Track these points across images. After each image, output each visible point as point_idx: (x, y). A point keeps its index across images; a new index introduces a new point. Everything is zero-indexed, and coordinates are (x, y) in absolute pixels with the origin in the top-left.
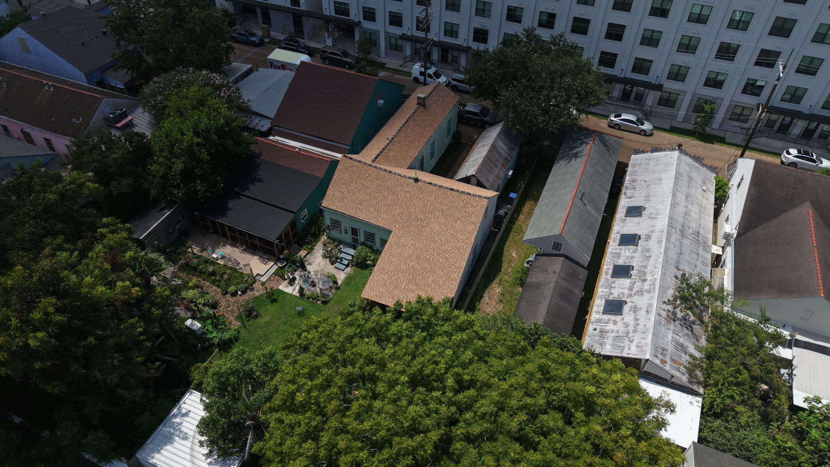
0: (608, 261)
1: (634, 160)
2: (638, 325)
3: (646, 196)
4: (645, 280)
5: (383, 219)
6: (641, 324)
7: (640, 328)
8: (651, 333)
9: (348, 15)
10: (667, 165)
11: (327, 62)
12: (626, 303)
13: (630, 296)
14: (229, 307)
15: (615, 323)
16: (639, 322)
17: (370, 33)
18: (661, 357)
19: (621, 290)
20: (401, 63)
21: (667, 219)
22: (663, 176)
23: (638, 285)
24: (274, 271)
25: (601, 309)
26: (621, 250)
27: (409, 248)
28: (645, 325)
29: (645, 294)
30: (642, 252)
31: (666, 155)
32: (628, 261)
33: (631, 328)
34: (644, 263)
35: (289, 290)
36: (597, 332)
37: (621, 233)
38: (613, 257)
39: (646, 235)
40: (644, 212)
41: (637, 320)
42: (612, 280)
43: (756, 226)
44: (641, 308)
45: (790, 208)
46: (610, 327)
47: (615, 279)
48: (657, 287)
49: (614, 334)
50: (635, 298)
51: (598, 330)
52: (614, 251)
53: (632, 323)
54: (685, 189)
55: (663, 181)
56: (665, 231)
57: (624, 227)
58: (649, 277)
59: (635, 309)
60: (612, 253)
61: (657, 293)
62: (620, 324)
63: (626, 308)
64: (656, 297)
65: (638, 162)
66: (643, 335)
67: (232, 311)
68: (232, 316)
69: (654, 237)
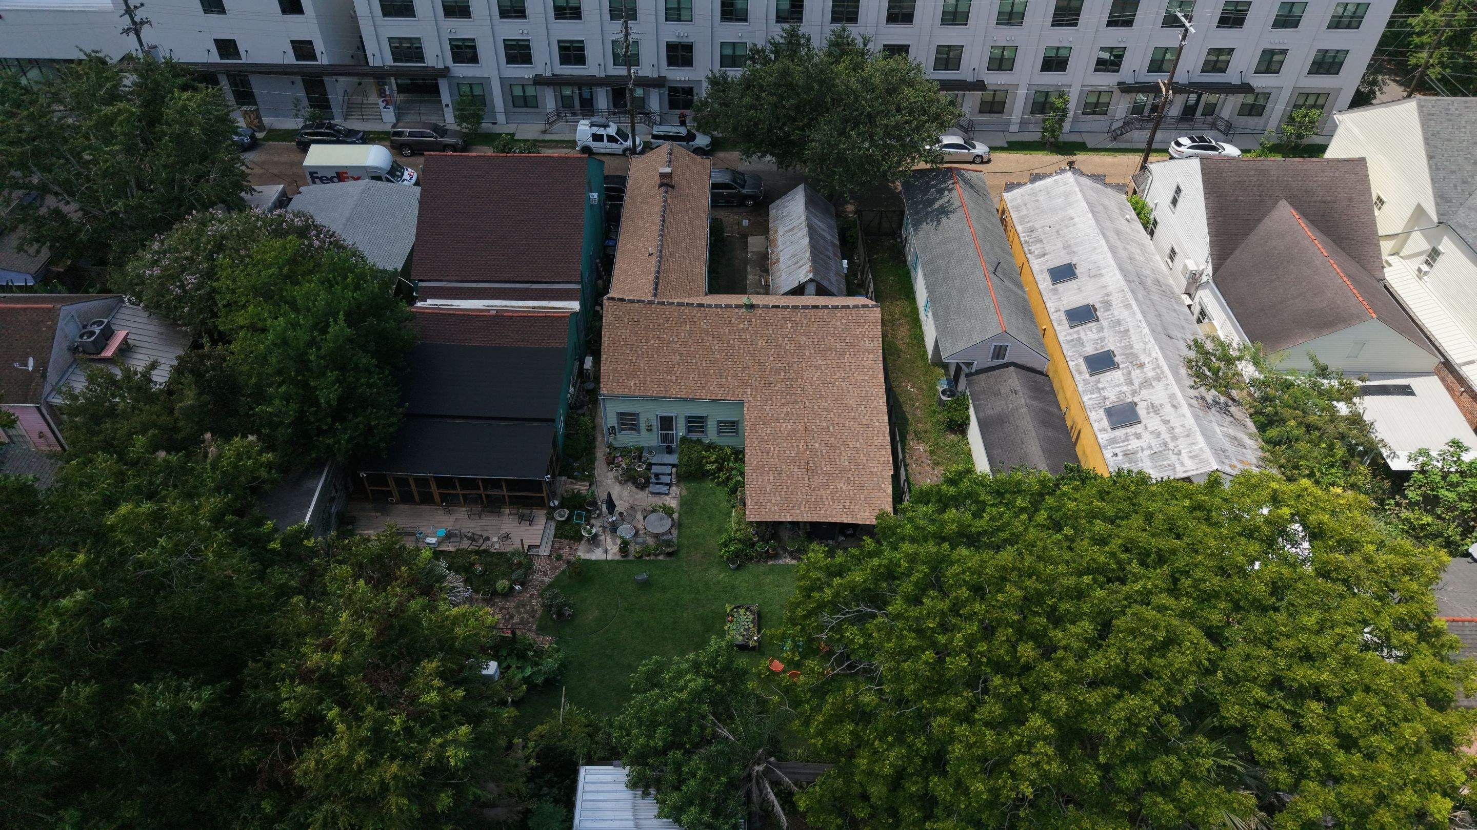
0: (1070, 354)
1: (1012, 201)
2: (1173, 428)
3: (1064, 248)
4: (1142, 366)
5: (718, 386)
6: (1177, 425)
7: (1178, 431)
8: (1198, 433)
9: (421, 59)
10: (1067, 195)
11: (407, 152)
12: (1136, 404)
13: (1134, 393)
14: (512, 617)
15: (1138, 436)
16: (1172, 424)
17: (471, 85)
18: (1226, 461)
19: (1117, 389)
20: (542, 127)
21: (1117, 272)
22: (1071, 212)
23: (1136, 374)
24: (553, 532)
25: (1105, 423)
26: (1078, 333)
27: (784, 420)
28: (1183, 426)
29: (1154, 383)
30: (1111, 327)
31: (1056, 182)
32: (1099, 346)
33: (1166, 436)
34: (1125, 342)
35: (597, 555)
36: (1120, 457)
37: (1063, 309)
38: (1074, 346)
39: (1102, 302)
40: (1077, 271)
41: (1166, 422)
42: (1093, 378)
43: (1232, 250)
44: (1161, 405)
45: (1264, 215)
46: (1134, 444)
47: (1097, 377)
48: (1166, 368)
49: (1147, 453)
50: (1145, 393)
51: (1120, 454)
52: (1069, 338)
53: (1163, 428)
54: (1108, 224)
55: (1076, 220)
56: (1126, 289)
57: (1060, 299)
58: (1143, 358)
59: (1154, 409)
60: (1069, 342)
61: (1170, 377)
62: (1146, 436)
63: (1141, 410)
64: (1173, 382)
65: (1019, 201)
66: (1189, 440)
67: (522, 622)
68: (529, 630)
69: (1116, 300)
